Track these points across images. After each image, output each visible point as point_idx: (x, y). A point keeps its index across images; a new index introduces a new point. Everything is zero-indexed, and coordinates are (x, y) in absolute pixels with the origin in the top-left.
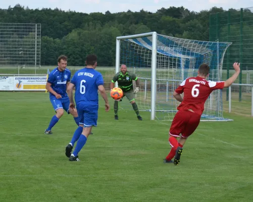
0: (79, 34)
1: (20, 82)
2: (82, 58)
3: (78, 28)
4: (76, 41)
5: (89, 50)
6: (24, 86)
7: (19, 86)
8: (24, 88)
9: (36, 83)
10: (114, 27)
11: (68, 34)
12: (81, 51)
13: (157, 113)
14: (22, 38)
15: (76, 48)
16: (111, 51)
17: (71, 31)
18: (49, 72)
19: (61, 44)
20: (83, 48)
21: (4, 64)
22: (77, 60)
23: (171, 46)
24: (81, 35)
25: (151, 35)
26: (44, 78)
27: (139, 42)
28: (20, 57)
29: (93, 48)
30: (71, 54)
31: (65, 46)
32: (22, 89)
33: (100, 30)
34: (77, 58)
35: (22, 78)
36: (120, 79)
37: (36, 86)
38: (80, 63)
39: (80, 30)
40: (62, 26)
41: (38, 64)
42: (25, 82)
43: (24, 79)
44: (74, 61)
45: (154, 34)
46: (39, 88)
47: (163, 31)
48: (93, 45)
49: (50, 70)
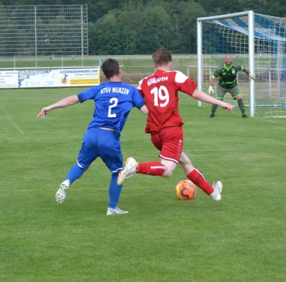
0: (117, 16)
1: (66, 76)
2: (121, 44)
3: (115, 9)
4: (113, 25)
5: (129, 35)
6: (71, 81)
7: (64, 81)
8: (71, 83)
9: (85, 77)
10: (158, 5)
11: (103, 16)
12: (121, 36)
13: (256, 108)
14: (47, 23)
15: (114, 32)
16: (155, 35)
17: (106, 13)
18: (101, 64)
19: (95, 29)
20: (123, 32)
21: (27, 55)
22: (114, 48)
23: (271, 28)
24: (119, 17)
25: (247, 15)
26: (95, 71)
27: (227, 24)
28: (46, 46)
29: (134, 32)
30: (108, 41)
31: (99, 31)
32: (68, 84)
33: (141, 10)
34: (115, 45)
35: (68, 72)
36: (224, 74)
37: (84, 80)
38: (119, 51)
39: (117, 11)
40: (95, 7)
41: (85, 54)
42: (71, 76)
43: (71, 72)
44: (111, 49)
45: (251, 14)
46: (88, 83)
47: (219, 9)
48: (135, 29)
49: (102, 61)
